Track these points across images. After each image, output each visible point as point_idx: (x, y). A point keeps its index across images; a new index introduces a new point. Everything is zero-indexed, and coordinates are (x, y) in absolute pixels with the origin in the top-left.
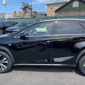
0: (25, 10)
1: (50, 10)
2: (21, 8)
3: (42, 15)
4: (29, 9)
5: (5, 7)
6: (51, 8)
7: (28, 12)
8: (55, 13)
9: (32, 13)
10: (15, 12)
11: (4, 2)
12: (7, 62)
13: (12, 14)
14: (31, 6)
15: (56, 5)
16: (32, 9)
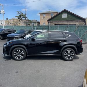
0: (20, 18)
1: (42, 18)
2: (16, 17)
3: (35, 23)
4: (24, 17)
5: (3, 16)
6: (44, 17)
7: (22, 20)
8: (47, 22)
9: (26, 21)
10: (7, 19)
11: (2, 12)
12: (23, 54)
13: (4, 21)
14: (26, 14)
15: (48, 14)
16: (27, 18)
